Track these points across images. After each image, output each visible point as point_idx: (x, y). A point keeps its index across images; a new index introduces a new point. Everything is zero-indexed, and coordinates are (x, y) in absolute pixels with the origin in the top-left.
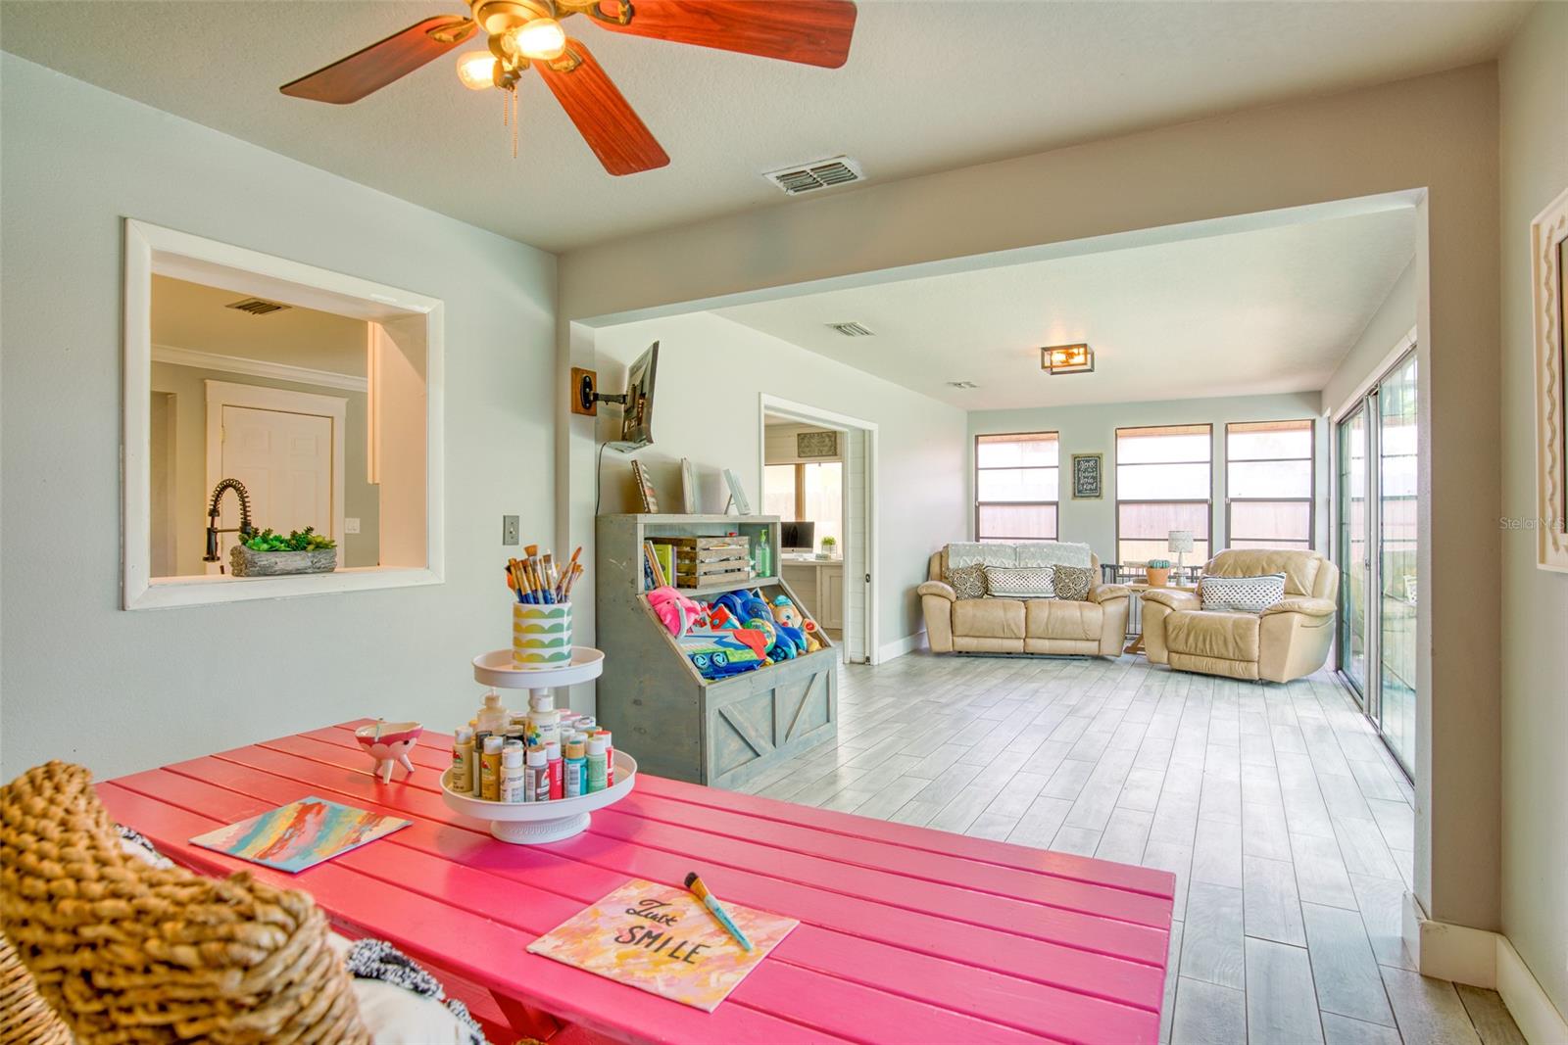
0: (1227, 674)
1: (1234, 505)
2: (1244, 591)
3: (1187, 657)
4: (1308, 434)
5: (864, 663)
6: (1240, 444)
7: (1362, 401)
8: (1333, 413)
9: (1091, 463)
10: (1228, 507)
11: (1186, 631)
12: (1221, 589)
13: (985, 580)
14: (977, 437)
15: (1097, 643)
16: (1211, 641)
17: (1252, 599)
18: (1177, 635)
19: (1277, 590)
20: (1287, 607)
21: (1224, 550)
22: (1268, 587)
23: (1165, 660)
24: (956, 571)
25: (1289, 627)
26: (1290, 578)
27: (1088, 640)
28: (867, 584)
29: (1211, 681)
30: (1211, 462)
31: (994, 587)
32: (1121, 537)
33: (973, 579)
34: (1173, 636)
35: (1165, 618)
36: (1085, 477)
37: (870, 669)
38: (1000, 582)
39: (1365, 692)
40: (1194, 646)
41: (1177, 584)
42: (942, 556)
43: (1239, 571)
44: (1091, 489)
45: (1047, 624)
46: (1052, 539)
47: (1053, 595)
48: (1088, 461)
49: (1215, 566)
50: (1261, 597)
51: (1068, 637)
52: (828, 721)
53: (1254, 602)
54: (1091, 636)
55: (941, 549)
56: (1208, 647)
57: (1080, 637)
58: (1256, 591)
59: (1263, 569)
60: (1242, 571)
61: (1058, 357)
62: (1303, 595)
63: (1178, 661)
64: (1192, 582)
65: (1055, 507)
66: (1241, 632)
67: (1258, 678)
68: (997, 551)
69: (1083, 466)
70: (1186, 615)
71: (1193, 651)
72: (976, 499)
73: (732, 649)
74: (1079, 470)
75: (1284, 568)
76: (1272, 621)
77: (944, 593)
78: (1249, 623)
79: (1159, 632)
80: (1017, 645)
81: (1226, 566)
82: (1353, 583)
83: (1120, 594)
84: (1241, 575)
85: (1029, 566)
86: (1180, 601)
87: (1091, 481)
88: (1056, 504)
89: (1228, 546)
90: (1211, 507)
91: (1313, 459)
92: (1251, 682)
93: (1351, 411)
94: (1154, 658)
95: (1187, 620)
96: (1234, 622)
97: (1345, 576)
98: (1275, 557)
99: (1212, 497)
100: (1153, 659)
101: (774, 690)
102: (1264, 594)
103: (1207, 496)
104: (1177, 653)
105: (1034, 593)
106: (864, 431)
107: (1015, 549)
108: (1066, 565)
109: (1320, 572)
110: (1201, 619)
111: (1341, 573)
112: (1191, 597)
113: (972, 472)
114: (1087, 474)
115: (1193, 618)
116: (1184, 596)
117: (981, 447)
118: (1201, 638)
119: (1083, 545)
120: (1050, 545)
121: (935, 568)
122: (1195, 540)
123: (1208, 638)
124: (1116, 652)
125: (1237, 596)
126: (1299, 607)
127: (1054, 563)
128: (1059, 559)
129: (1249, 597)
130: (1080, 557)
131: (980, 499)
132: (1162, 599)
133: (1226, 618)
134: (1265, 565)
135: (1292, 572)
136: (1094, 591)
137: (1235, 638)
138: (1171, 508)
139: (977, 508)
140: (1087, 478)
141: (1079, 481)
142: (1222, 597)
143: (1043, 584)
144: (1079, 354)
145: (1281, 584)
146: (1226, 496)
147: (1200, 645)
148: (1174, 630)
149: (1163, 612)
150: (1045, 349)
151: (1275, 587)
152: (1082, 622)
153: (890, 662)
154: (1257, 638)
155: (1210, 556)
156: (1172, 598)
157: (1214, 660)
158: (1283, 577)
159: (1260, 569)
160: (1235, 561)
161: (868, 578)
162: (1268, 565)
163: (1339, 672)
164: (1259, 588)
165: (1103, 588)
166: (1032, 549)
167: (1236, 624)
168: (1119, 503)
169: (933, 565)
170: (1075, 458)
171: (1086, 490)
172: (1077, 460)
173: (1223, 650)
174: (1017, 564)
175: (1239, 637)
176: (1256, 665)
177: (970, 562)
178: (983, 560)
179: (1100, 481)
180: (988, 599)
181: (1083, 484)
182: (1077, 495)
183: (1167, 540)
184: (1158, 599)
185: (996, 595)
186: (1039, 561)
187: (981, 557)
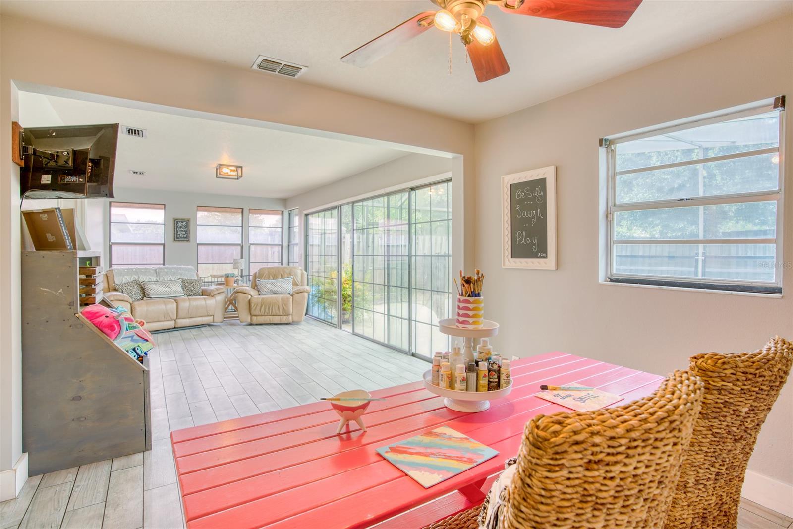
0: (279, 323)
1: (252, 247)
3: (260, 317)
4: (278, 217)
7: (336, 207)
9: (185, 223)
10: (250, 248)
11: (260, 306)
13: (143, 289)
14: (111, 203)
15: (212, 317)
16: (272, 310)
18: (256, 308)
19: (291, 284)
20: (302, 290)
23: (249, 321)
24: (122, 284)
26: (294, 278)
27: (208, 316)
30: (242, 226)
31: (150, 292)
32: (199, 262)
33: (136, 290)
34: (254, 309)
35: (249, 301)
36: (180, 231)
38: (153, 289)
40: (264, 312)
41: (238, 284)
42: (107, 276)
43: (270, 276)
44: (184, 237)
46: (161, 264)
47: (185, 294)
48: (182, 222)
49: (259, 275)
54: (209, 314)
56: (270, 311)
57: (204, 315)
59: (282, 276)
60: (272, 276)
62: (298, 285)
63: (255, 320)
65: (162, 246)
66: (285, 303)
67: (292, 322)
68: (145, 272)
69: (180, 224)
71: (263, 314)
72: (110, 240)
73: (140, 343)
74: (177, 227)
76: (297, 296)
77: (125, 299)
78: (288, 298)
79: (247, 307)
80: (171, 324)
81: (265, 275)
83: (221, 291)
84: (271, 278)
85: (165, 279)
87: (184, 233)
88: (163, 244)
90: (242, 247)
91: (282, 228)
92: (289, 324)
94: (244, 321)
95: (260, 300)
98: (286, 270)
99: (242, 242)
103: (240, 243)
104: (255, 316)
105: (176, 294)
107: (155, 271)
108: (185, 278)
110: (267, 299)
113: (107, 224)
114: (181, 229)
115: (263, 299)
117: (112, 209)
118: (267, 308)
120: (174, 268)
123: (270, 307)
124: (221, 320)
125: (273, 288)
128: (181, 275)
130: (191, 273)
131: (112, 241)
132: (246, 292)
133: (274, 298)
134: (282, 273)
135: (293, 275)
137: (282, 306)
138: (225, 248)
139: (111, 247)
140: (182, 231)
141: (177, 232)
142: (267, 288)
143: (177, 289)
145: (292, 281)
146: (249, 243)
147: (267, 310)
148: (254, 306)
149: (248, 298)
150: (220, 165)
151: (289, 283)
154: (291, 305)
157: (273, 317)
158: (291, 278)
159: (280, 274)
160: (269, 272)
162: (284, 274)
166: (165, 270)
167: (279, 300)
168: (198, 245)
170: (175, 220)
171: (181, 237)
172: (176, 221)
173: (277, 312)
174: (158, 279)
175: (285, 304)
176: (291, 316)
177: (129, 280)
178: (139, 277)
179: (189, 233)
180: (147, 300)
181: (179, 235)
182: (176, 240)
183: (232, 263)
184: (243, 291)
185: (152, 297)
186: (170, 277)
187: (136, 275)
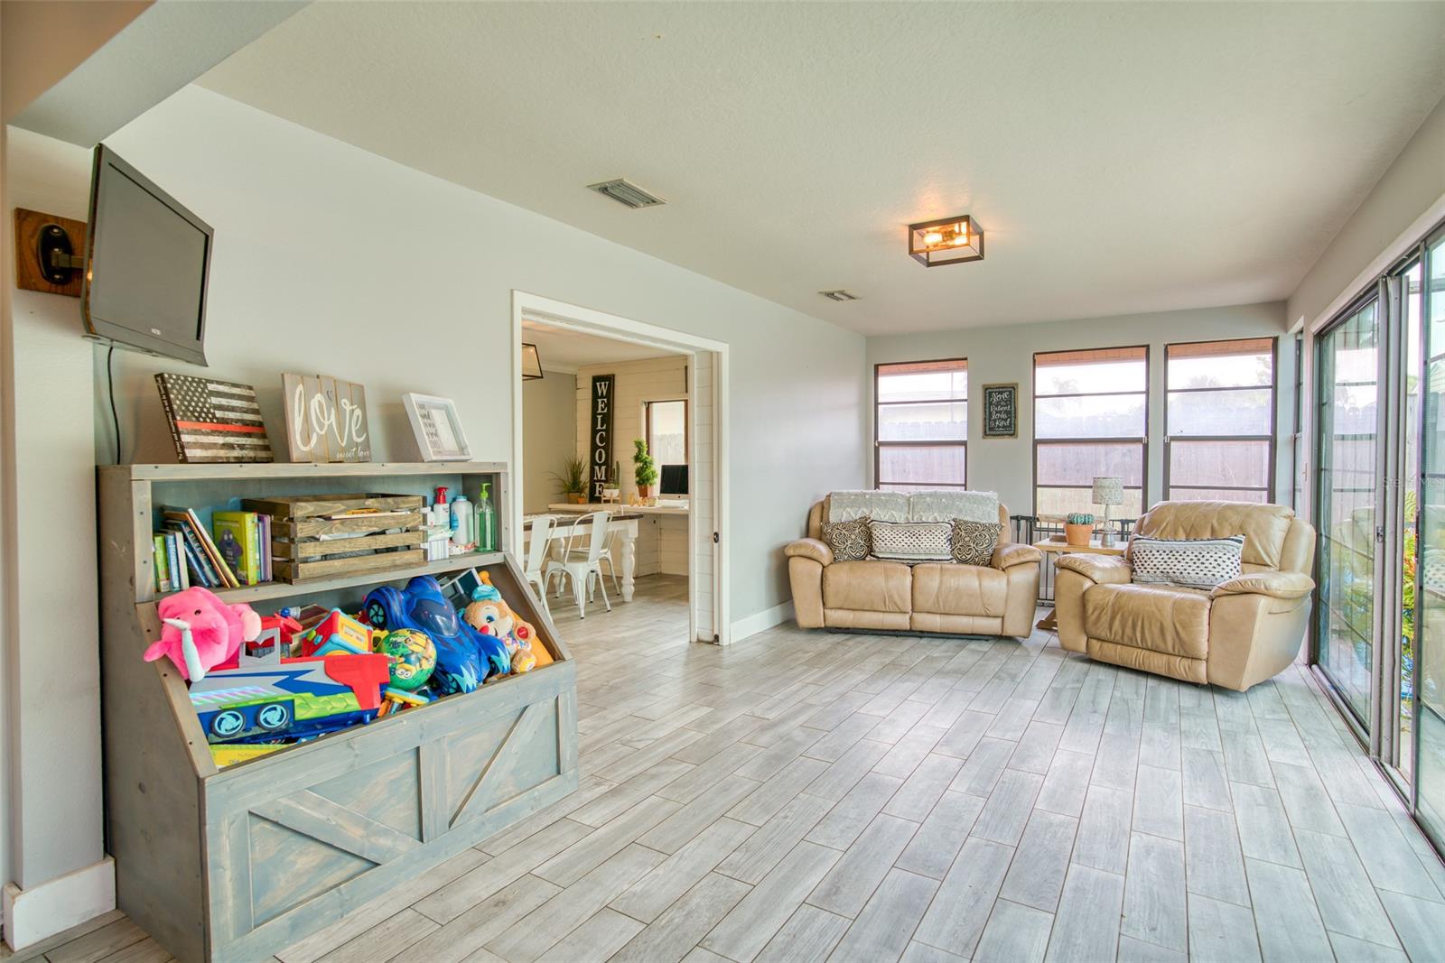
0: (1164, 674)
1: (1174, 445)
2: (1188, 559)
3: (1110, 645)
4: (1268, 357)
5: (712, 643)
6: (1182, 371)
7: (1376, 285)
8: (1309, 322)
9: (1005, 395)
10: (1167, 447)
11: (1110, 613)
12: (1157, 555)
13: (869, 538)
14: (877, 367)
15: (999, 620)
16: (1143, 628)
17: (1198, 570)
18: (1099, 618)
19: (1233, 559)
20: (1249, 587)
21: (1161, 503)
22: (1221, 554)
23: (1083, 648)
24: (836, 526)
25: (1252, 615)
26: (1250, 543)
27: (988, 616)
28: (716, 545)
29: (1142, 680)
30: (1147, 392)
31: (879, 547)
32: (1039, 483)
33: (856, 537)
34: (1093, 618)
35: (1084, 594)
36: (997, 412)
37: (718, 651)
38: (887, 541)
39: (1372, 725)
40: (1120, 632)
41: (1104, 544)
42: (824, 507)
43: (1181, 531)
44: (1004, 427)
45: (937, 597)
46: (956, 485)
47: (950, 557)
48: (1001, 393)
49: (1149, 523)
50: (1210, 567)
51: (964, 612)
52: (559, 773)
53: (1201, 574)
54: (992, 612)
55: (823, 499)
56: (1138, 635)
57: (978, 612)
58: (1203, 560)
59: (1213, 531)
60: (1185, 531)
61: (933, 238)
62: (1267, 565)
63: (1098, 650)
64: (1122, 540)
65: (963, 447)
66: (1184, 614)
67: (1206, 683)
68: (887, 501)
69: (996, 398)
70: (1111, 591)
71: (1118, 638)
72: (876, 437)
73: (309, 695)
74: (991, 403)
75: (1241, 528)
76: (1226, 604)
77: (815, 555)
78: (1195, 605)
79: (1076, 610)
80: (901, 621)
81: (1165, 524)
82: (1334, 549)
83: (1030, 558)
84: (1182, 535)
85: (924, 519)
86: (1104, 570)
87: (1004, 416)
88: (964, 444)
89: (1166, 496)
90: (1146, 447)
91: (1274, 387)
92: (1196, 685)
93: (1348, 308)
94: (1070, 645)
95: (1112, 597)
96: (1174, 603)
97: (1324, 539)
98: (1229, 513)
99: (1147, 434)
100: (1067, 645)
101: (418, 749)
102: (1215, 564)
103: (1142, 434)
104: (1099, 639)
105: (927, 554)
106: (712, 353)
107: (909, 499)
108: (968, 519)
109: (1290, 534)
110: (1130, 595)
111: (1319, 536)
112: (1119, 564)
113: (871, 407)
114: (999, 408)
115: (1119, 595)
116: (1108, 562)
117: (881, 380)
118: (1130, 623)
119: (992, 495)
120: (951, 495)
121: (816, 523)
122: (1125, 488)
123: (1140, 623)
124: (1023, 632)
125: (1179, 566)
126: (1266, 588)
127: (953, 517)
128: (960, 511)
129: (1194, 567)
130: (985, 508)
131: (881, 439)
132: (1080, 569)
133: (1163, 597)
134: (1216, 525)
135: (1252, 534)
136: (999, 554)
137: (1174, 624)
138: (1101, 448)
139: (877, 450)
140: (1000, 412)
141: (991, 416)
142: (1158, 565)
143: (938, 544)
144: (960, 233)
145: (1238, 550)
146: (1165, 433)
147: (1128, 631)
148: (1095, 609)
149: (1081, 586)
150: (913, 227)
151: (1229, 555)
152: (981, 593)
153: (746, 641)
154: (1206, 627)
155: (1145, 510)
156: (1094, 567)
157: (1147, 652)
158: (1240, 542)
159: (1209, 529)
161: (716, 537)
162: (1220, 524)
163: (1314, 667)
164: (1208, 556)
165: (1011, 548)
166: (928, 499)
167: (1177, 606)
168: (1036, 443)
169: (813, 517)
170: (987, 389)
171: (999, 427)
172: (988, 391)
173: (1159, 642)
174: (910, 517)
175: (1181, 624)
176: (1204, 663)
177: (853, 515)
178: (871, 512)
179: (1015, 417)
180: (870, 561)
181: (995, 421)
182: (988, 433)
183: (1091, 487)
184: (1076, 566)
185: (880, 556)
186: (935, 514)
187: (867, 508)
